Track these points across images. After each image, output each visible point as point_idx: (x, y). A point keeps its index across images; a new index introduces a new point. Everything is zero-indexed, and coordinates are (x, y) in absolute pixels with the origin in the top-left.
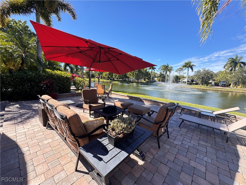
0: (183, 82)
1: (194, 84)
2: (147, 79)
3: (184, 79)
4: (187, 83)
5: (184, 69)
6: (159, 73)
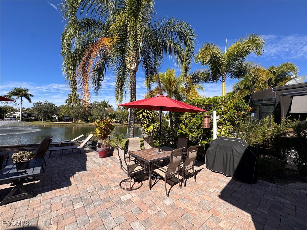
0: (14, 117)
1: (32, 120)
3: (15, 113)
4: (22, 120)
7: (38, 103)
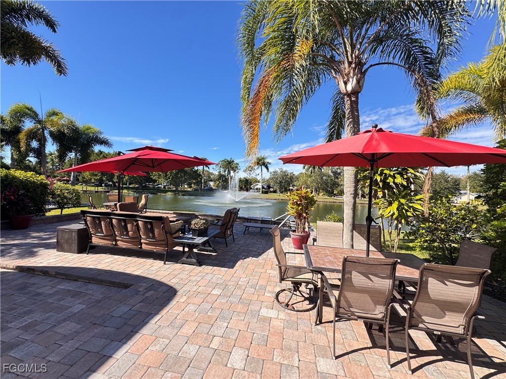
0: (257, 189)
1: (271, 192)
2: (194, 184)
3: (257, 185)
4: (262, 191)
5: (256, 167)
6: (217, 173)
7: (274, 172)
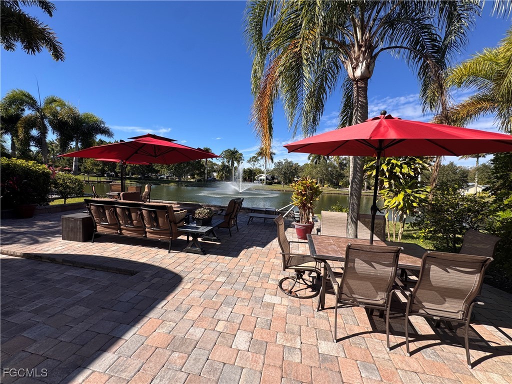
1: (275, 183)
2: (198, 174)
3: (261, 176)
4: (266, 182)
7: (278, 163)
